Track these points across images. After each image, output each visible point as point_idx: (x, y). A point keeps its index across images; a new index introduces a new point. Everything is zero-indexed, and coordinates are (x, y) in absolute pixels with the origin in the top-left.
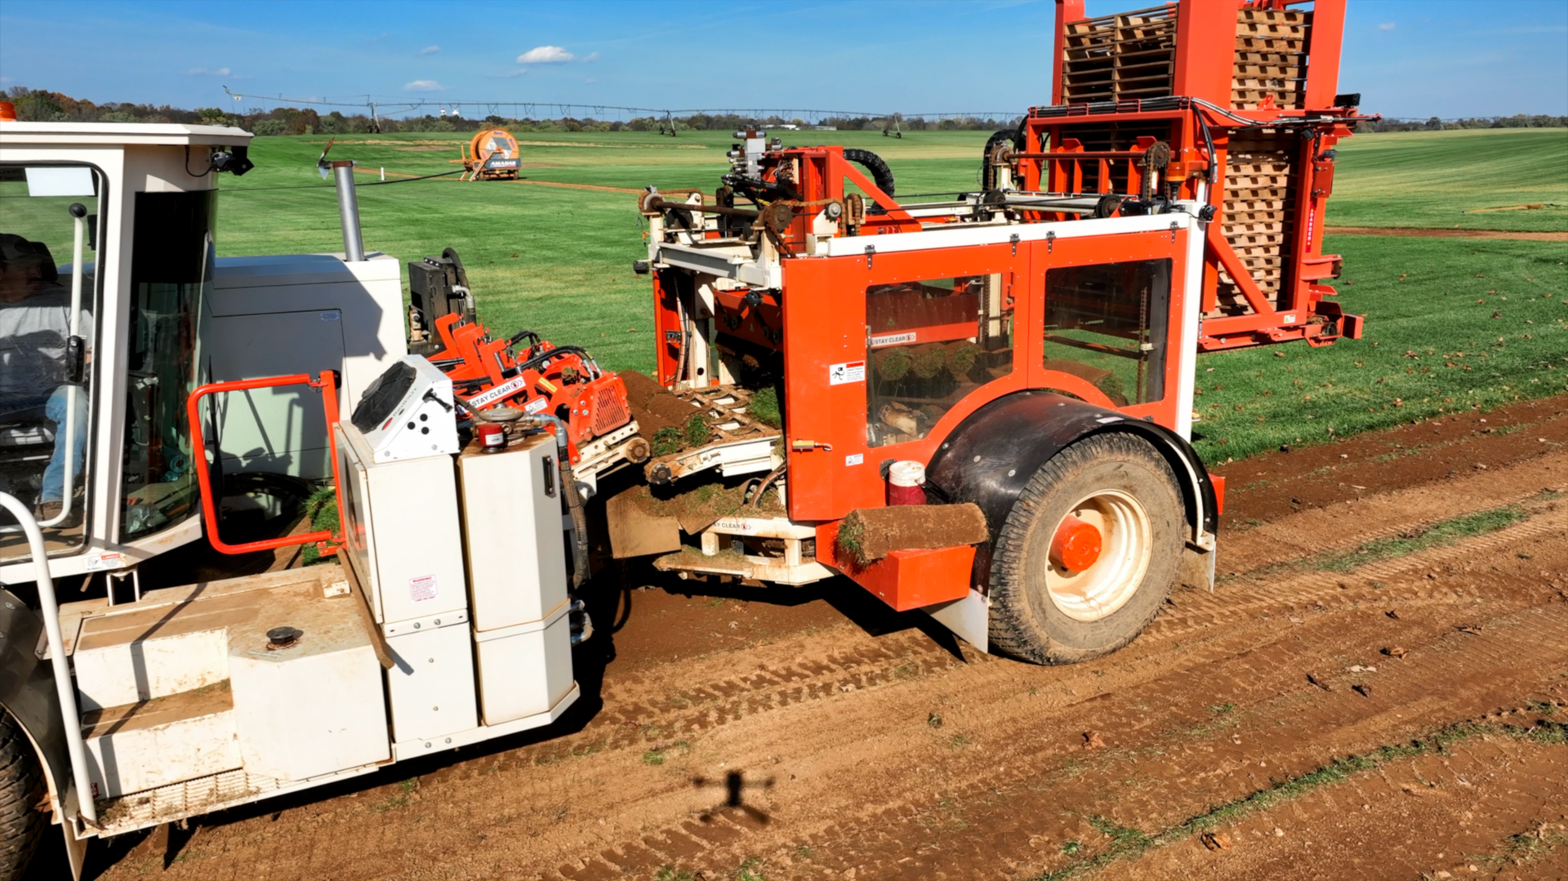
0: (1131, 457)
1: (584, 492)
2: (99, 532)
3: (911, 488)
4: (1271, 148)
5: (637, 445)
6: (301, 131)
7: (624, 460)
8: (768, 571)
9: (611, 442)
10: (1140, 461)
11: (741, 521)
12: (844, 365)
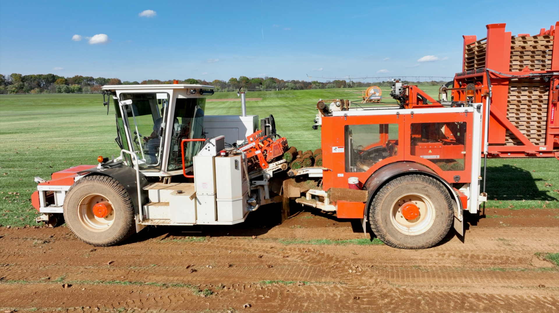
0: (430, 186)
1: (268, 176)
2: (163, 168)
3: (352, 184)
4: (538, 85)
5: (284, 165)
6: (340, 87)
7: (280, 169)
8: (320, 206)
9: (277, 164)
10: (434, 188)
11: (314, 190)
12: (337, 147)
